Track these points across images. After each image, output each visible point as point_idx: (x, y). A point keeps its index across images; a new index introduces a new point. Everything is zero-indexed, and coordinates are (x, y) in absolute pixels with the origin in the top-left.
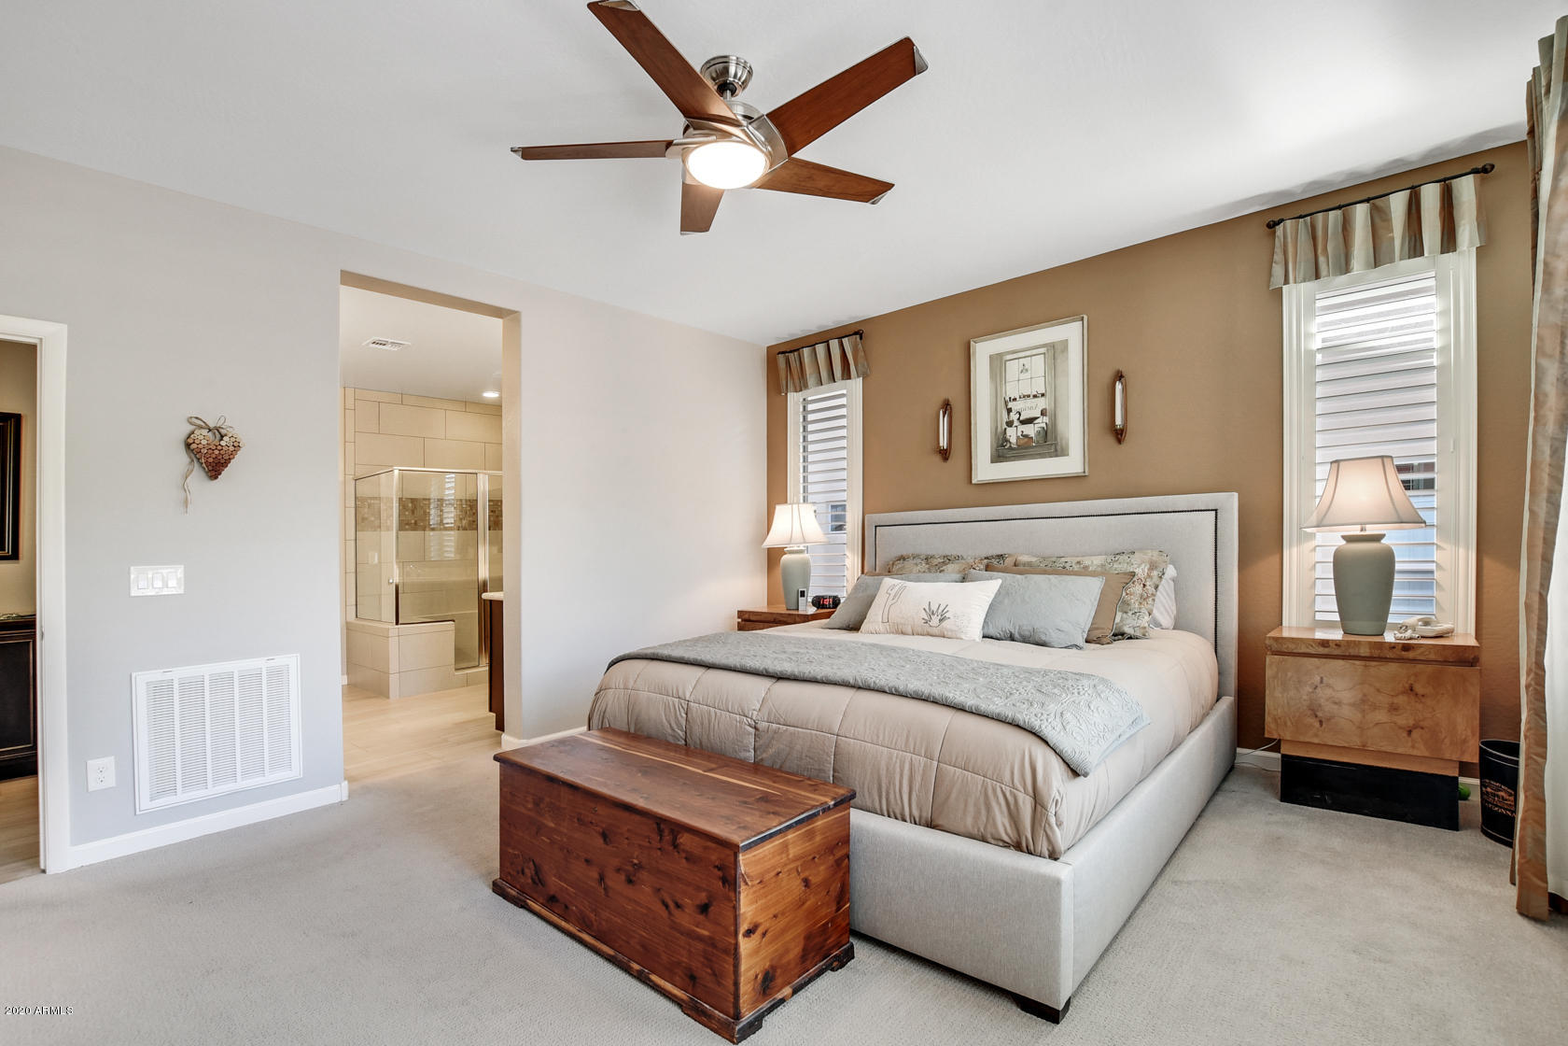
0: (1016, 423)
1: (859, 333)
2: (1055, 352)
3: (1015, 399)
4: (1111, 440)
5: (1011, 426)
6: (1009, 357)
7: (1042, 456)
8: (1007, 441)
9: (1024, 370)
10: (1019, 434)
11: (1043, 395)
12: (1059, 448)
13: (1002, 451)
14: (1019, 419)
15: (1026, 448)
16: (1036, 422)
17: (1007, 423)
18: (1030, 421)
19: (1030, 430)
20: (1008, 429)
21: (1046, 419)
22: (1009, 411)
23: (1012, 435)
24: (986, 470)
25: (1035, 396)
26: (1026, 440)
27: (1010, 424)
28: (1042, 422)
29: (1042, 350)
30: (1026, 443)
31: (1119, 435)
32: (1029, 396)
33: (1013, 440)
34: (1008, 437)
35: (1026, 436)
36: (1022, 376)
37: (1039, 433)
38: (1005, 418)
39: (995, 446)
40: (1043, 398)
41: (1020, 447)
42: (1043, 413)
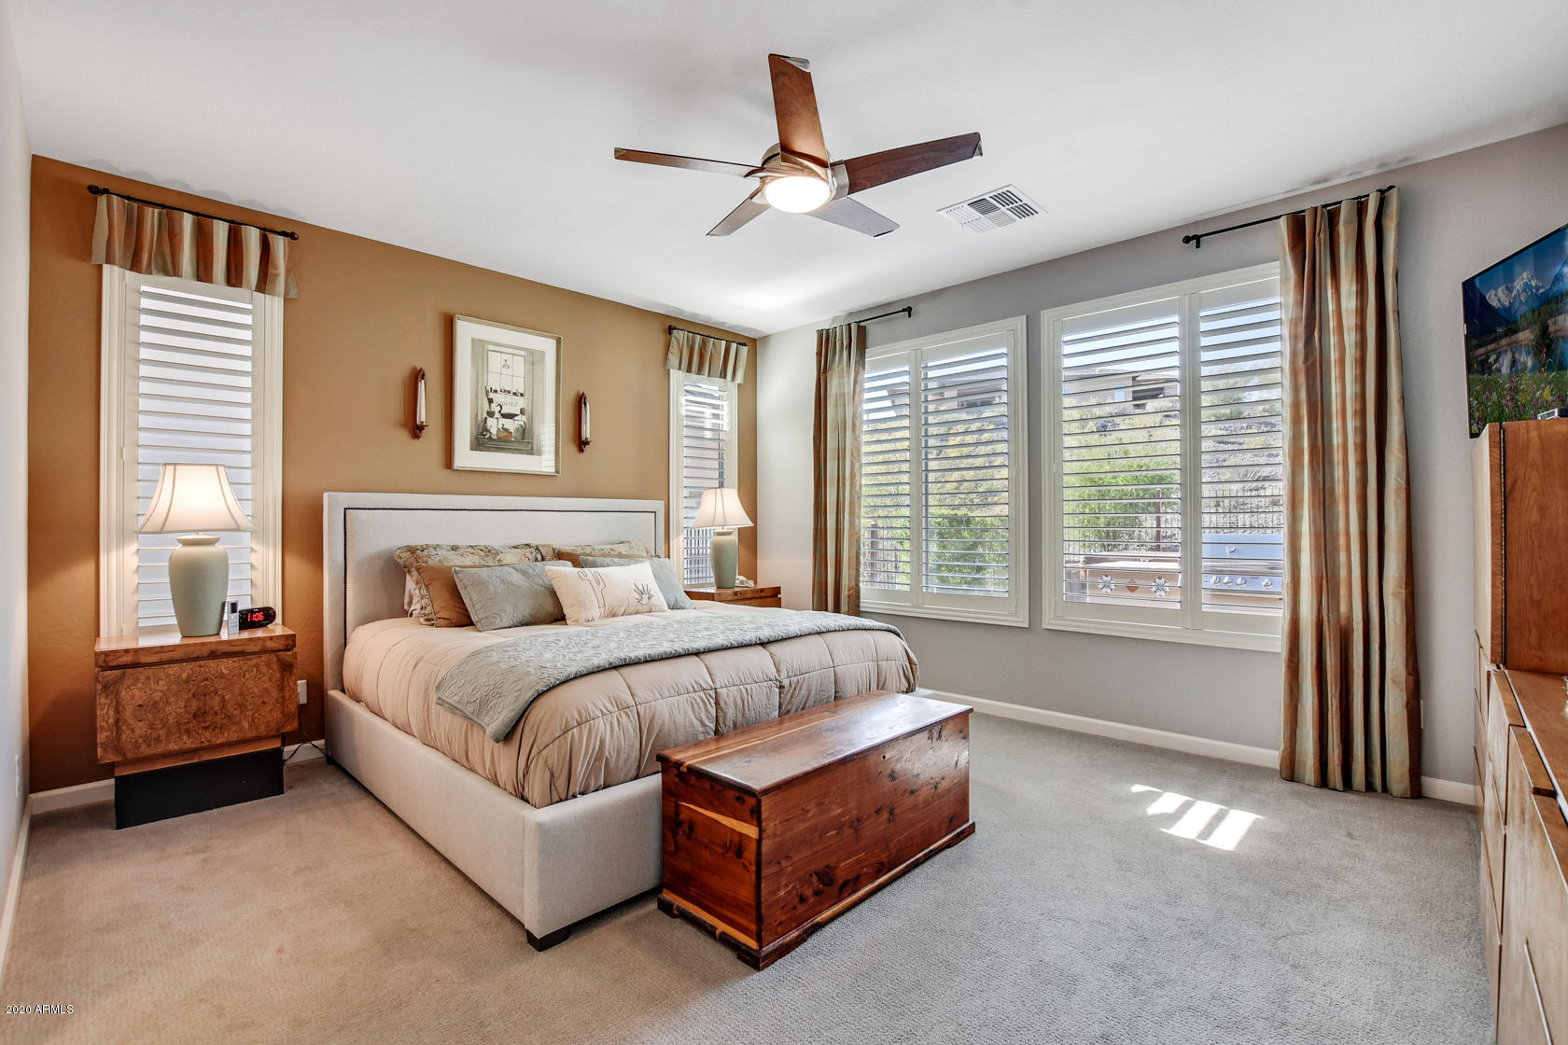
0: (497, 415)
1: (292, 236)
2: (533, 359)
3: (496, 391)
4: (573, 448)
5: (492, 417)
6: (491, 347)
7: (520, 451)
8: (488, 431)
9: (506, 366)
10: (500, 426)
11: (522, 395)
12: (535, 447)
13: (482, 441)
14: (500, 412)
15: (505, 441)
16: (516, 418)
17: (488, 413)
18: (511, 416)
19: (511, 425)
20: (489, 419)
21: (524, 418)
22: (491, 401)
23: (494, 425)
24: (465, 457)
25: (515, 394)
26: (506, 434)
27: (491, 414)
28: (521, 420)
29: (523, 353)
30: (505, 437)
31: (581, 444)
32: (509, 392)
33: (494, 431)
34: (488, 427)
35: (506, 430)
36: (504, 371)
37: (518, 429)
38: (486, 408)
39: (475, 433)
40: (521, 398)
41: (499, 439)
42: (522, 412)
